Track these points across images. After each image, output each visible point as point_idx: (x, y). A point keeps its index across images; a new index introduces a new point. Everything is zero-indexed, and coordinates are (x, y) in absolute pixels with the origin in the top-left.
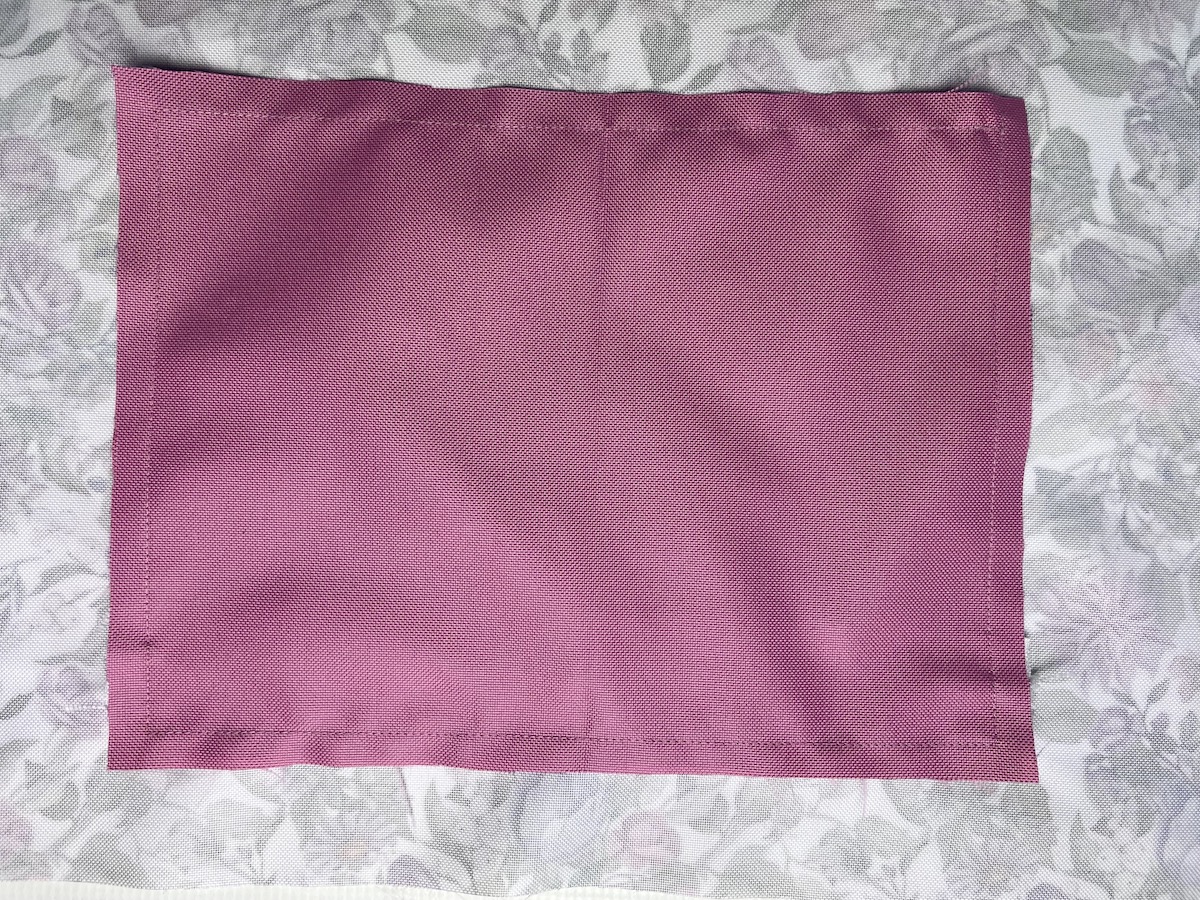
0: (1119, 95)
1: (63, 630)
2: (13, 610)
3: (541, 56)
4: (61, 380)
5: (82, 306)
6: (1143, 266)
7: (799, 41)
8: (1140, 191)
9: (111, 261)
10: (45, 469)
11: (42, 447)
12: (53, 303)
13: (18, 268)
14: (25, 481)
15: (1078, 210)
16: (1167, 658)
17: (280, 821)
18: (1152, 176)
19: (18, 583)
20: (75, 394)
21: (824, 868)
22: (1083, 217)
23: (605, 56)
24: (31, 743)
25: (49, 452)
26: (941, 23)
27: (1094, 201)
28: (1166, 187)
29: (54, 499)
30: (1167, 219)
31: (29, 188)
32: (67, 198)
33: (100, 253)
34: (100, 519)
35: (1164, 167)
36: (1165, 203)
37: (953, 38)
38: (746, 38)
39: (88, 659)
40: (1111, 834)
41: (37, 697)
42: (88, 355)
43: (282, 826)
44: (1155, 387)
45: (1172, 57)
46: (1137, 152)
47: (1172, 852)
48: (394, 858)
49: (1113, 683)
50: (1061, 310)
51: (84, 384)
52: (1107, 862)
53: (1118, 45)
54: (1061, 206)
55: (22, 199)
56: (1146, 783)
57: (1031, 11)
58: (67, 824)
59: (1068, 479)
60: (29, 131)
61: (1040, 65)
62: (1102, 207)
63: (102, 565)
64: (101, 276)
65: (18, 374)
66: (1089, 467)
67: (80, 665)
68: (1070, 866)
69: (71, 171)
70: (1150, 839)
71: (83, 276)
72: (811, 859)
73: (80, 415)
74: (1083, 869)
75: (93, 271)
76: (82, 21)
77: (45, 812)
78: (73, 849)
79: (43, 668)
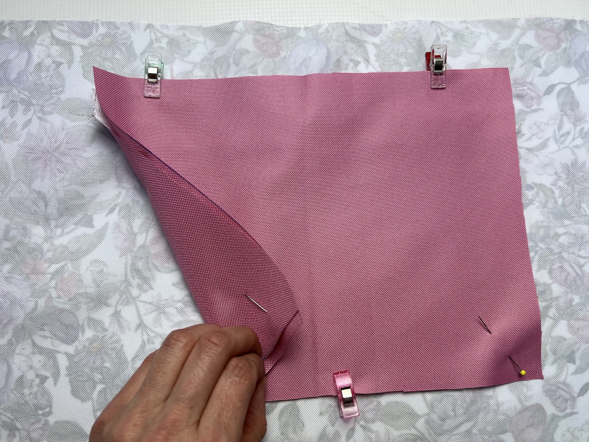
0: (56, 423)
1: (535, 124)
2: (557, 131)
4: (552, 233)
5: (548, 267)
6: (42, 333)
8: (44, 373)
9: (539, 289)
10: (553, 192)
11: (556, 202)
12: (562, 267)
13: (579, 282)
14: (560, 187)
15: (76, 360)
16: (21, 140)
18: (37, 381)
19: (557, 142)
20: (545, 227)
21: (188, 41)
22: (74, 356)
24: (540, 75)
25: (552, 200)
27: (68, 365)
28: (30, 375)
29: (546, 180)
30: (30, 359)
31: (578, 319)
32: (561, 317)
33: (544, 292)
34: (526, 172)
35: (32, 386)
36: (31, 367)
39: (522, 112)
40: (54, 62)
41: (541, 94)
42: (542, 245)
44: (35, 271)
46: (45, 393)
47: (25, 55)
48: (381, 35)
49: (48, 126)
50: (84, 307)
51: (542, 232)
52: (55, 50)
54: (85, 361)
55: (581, 314)
56: (36, 85)
58: (521, 42)
59: (77, 224)
62: (63, 362)
63: (522, 152)
64: (541, 281)
65: (571, 234)
66: (66, 230)
67: (525, 109)
68: (74, 47)
70: (36, 60)
71: (549, 281)
72: (195, 44)
73: (541, 218)
74: (67, 46)
75: (545, 284)
76: (569, 403)
77: (531, 47)
78: (517, 32)
79: (540, 107)
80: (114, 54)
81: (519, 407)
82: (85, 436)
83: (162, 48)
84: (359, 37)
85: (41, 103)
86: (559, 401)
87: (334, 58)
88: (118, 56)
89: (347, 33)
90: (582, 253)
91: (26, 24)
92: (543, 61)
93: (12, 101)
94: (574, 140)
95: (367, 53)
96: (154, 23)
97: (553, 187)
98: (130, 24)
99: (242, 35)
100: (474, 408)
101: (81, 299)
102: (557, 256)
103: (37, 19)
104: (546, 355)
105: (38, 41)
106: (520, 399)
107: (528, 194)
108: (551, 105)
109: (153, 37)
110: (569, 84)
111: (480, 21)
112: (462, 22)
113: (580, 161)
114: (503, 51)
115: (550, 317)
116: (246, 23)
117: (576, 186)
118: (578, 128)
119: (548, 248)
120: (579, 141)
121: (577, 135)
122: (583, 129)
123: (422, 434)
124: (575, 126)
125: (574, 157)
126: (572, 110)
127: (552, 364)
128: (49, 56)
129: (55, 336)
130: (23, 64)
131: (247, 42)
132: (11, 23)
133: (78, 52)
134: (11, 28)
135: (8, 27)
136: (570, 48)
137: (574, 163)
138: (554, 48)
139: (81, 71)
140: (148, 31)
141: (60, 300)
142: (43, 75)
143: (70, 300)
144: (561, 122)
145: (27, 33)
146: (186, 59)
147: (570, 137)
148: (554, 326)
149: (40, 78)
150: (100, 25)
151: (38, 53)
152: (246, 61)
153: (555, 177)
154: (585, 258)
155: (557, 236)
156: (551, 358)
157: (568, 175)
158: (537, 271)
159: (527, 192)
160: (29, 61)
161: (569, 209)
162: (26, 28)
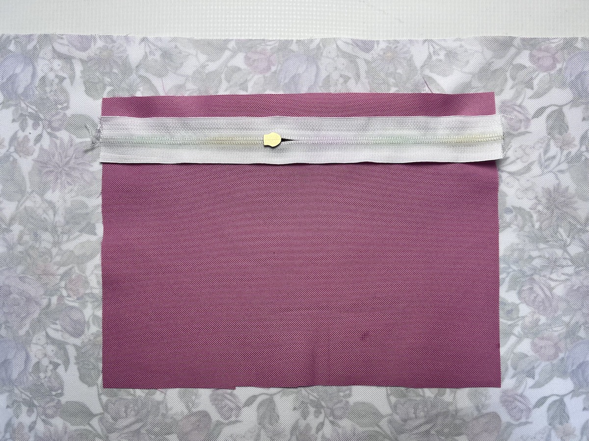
0: (67, 402)
1: (520, 147)
2: (542, 155)
3: (322, 407)
4: (526, 256)
5: (518, 289)
6: (55, 326)
7: (210, 418)
8: (56, 360)
10: (531, 216)
11: (533, 226)
12: (531, 289)
13: (547, 304)
14: (539, 211)
15: (83, 351)
16: (35, 155)
17: (422, 67)
18: (51, 367)
19: (541, 166)
20: (519, 250)
21: (180, 53)
22: (81, 348)
23: (295, 409)
24: (532, 97)
25: (530, 224)
27: (76, 355)
28: (45, 362)
29: (526, 204)
30: (44, 348)
31: (543, 339)
32: (526, 335)
33: (509, 312)
35: (46, 371)
36: (45, 355)
37: (141, 424)
38: (233, 419)
39: (508, 135)
40: (57, 76)
41: (530, 117)
42: (514, 267)
43: (421, 65)
44: (46, 273)
45: (43, 421)
46: (58, 377)
47: (30, 69)
48: (372, 52)
49: (58, 142)
50: (90, 305)
51: (516, 255)
52: (57, 64)
53: (68, 424)
54: (91, 352)
55: (546, 334)
56: (42, 99)
57: (107, 437)
58: (514, 63)
59: (81, 231)
60: (544, 364)
61: (103, 414)
62: (72, 352)
63: (503, 176)
64: (510, 301)
65: (544, 257)
66: (71, 237)
68: (74, 61)
69: (525, 347)
70: (40, 74)
71: (517, 301)
72: (187, 56)
73: (516, 241)
74: (67, 59)
75: (513, 304)
76: (524, 413)
77: (524, 67)
78: (512, 51)
79: (528, 130)
80: (111, 68)
81: (476, 413)
82: (92, 415)
85: (48, 117)
86: (515, 411)
88: (115, 71)
89: (338, 49)
90: (554, 276)
91: (30, 37)
92: (536, 82)
93: (22, 115)
94: (559, 164)
95: (357, 69)
96: (148, 37)
97: (532, 211)
98: (127, 38)
99: (235, 53)
101: (87, 299)
102: (528, 278)
103: (39, 33)
104: (507, 370)
105: (41, 55)
106: (477, 407)
107: (505, 218)
108: (539, 128)
109: (148, 50)
110: (561, 107)
111: (476, 38)
112: (455, 41)
113: (563, 186)
114: (496, 70)
115: (514, 335)
117: (556, 211)
118: (565, 152)
119: (521, 270)
120: (564, 166)
121: (563, 159)
122: (570, 153)
123: (384, 431)
124: (562, 149)
125: (557, 182)
126: (560, 133)
127: (513, 377)
128: (52, 70)
129: (65, 329)
130: (29, 78)
132: (16, 37)
133: (78, 68)
134: (16, 43)
135: (13, 42)
136: (566, 68)
137: (557, 188)
138: (548, 69)
139: (83, 88)
140: (143, 44)
141: (69, 299)
143: (78, 299)
144: (548, 145)
146: (178, 72)
147: (555, 162)
149: (45, 92)
150: (98, 39)
151: (42, 67)
152: (237, 78)
153: (534, 201)
154: (556, 281)
155: (531, 258)
156: (511, 371)
157: (548, 200)
158: (507, 291)
159: (505, 215)
160: (34, 75)
161: (546, 233)
162: (29, 42)
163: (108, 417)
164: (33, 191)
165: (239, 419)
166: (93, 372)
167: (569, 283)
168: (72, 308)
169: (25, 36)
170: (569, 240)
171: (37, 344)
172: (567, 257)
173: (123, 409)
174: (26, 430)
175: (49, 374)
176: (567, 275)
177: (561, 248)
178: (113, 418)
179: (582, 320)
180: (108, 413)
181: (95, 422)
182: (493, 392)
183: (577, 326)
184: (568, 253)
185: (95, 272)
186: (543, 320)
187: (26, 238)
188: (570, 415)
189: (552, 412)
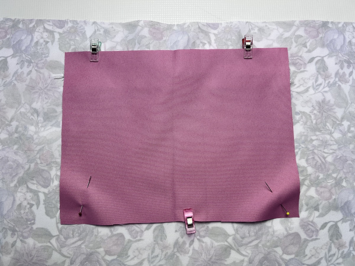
0: (37, 228)
1: (302, 79)
2: (314, 83)
4: (309, 139)
5: (306, 158)
6: (32, 181)
7: (124, 238)
8: (32, 202)
9: (300, 169)
10: (311, 117)
11: (312, 122)
12: (314, 158)
13: (323, 167)
14: (315, 114)
15: (49, 196)
16: (27, 82)
18: (28, 206)
19: (314, 89)
20: (305, 135)
21: (114, 30)
22: (48, 194)
23: (176, 231)
24: (307, 52)
25: (310, 121)
26: (85, 246)
27: (44, 199)
28: (25, 203)
29: (307, 110)
30: (25, 195)
31: (322, 187)
32: (312, 185)
33: (302, 171)
34: (296, 105)
35: (25, 209)
36: (25, 199)
37: (82, 242)
38: (138, 238)
39: (295, 72)
40: (45, 41)
41: (306, 62)
42: (303, 146)
44: (30, 150)
45: (21, 240)
46: (32, 212)
47: (30, 37)
48: (218, 29)
49: (41, 75)
50: (54, 169)
51: (303, 138)
52: (45, 35)
53: (37, 242)
55: (324, 184)
56: (35, 53)
57: (60, 251)
58: (296, 34)
59: (52, 126)
60: (324, 202)
61: (58, 235)
62: (42, 197)
63: (294, 94)
64: (302, 165)
65: (320, 140)
66: (46, 129)
67: (297, 71)
68: (55, 33)
70: (35, 40)
71: (306, 165)
72: (118, 32)
73: (303, 130)
74: (51, 33)
75: (304, 167)
76: (315, 233)
77: (301, 36)
78: (294, 28)
79: (305, 70)
80: (75, 37)
81: (285, 233)
82: (52, 236)
83: (101, 34)
84: (206, 30)
85: (36, 62)
86: (309, 231)
87: (192, 41)
88: (77, 38)
89: (199, 28)
90: (326, 151)
91: (31, 21)
92: (308, 44)
93: (22, 61)
94: (324, 88)
95: (210, 39)
96: (97, 21)
97: (311, 114)
98: (85, 22)
99: (143, 28)
100: (260, 232)
101: (53, 165)
102: (311, 152)
103: (37, 19)
104: (302, 206)
105: (37, 30)
106: (286, 229)
107: (296, 117)
108: (312, 68)
109: (96, 28)
110: (323, 57)
111: (273, 22)
112: (263, 22)
113: (327, 99)
114: (286, 38)
115: (306, 185)
116: (145, 22)
117: (324, 114)
118: (327, 82)
119: (306, 147)
120: (327, 89)
121: (326, 85)
122: (329, 82)
123: (231, 245)
124: (325, 80)
125: (323, 97)
126: (324, 71)
127: (306, 210)
128: (42, 38)
129: (38, 183)
130: (29, 42)
131: (145, 32)
132: (23, 20)
133: (57, 36)
134: (23, 23)
135: (21, 23)
136: (324, 37)
137: (324, 101)
138: (314, 37)
139: (58, 46)
140: (94, 25)
141: (42, 165)
142: (39, 48)
143: (47, 165)
144: (317, 78)
145: (31, 26)
146: (113, 40)
147: (322, 87)
148: (307, 190)
149: (37, 49)
150: (69, 22)
151: (37, 36)
152: (144, 42)
153: (312, 108)
154: (327, 153)
155: (312, 140)
156: (305, 207)
157: (319, 108)
158: (300, 159)
159: (296, 116)
160: (32, 40)
161: (319, 126)
162: (31, 23)
163: (62, 237)
164: (25, 103)
165: (142, 238)
166: (54, 209)
167: (335, 155)
168: (43, 170)
169: (29, 20)
170: (333, 130)
171: (20, 192)
172: (333, 139)
173: (71, 232)
174: (10, 246)
175: (27, 210)
176: (333, 150)
177: (328, 134)
178: (65, 238)
179: (344, 176)
180: (62, 234)
181: (53, 241)
182: (294, 220)
183: (341, 180)
184: (333, 137)
185: (58, 149)
186: (321, 176)
187: (20, 129)
188: (343, 234)
189: (331, 232)
